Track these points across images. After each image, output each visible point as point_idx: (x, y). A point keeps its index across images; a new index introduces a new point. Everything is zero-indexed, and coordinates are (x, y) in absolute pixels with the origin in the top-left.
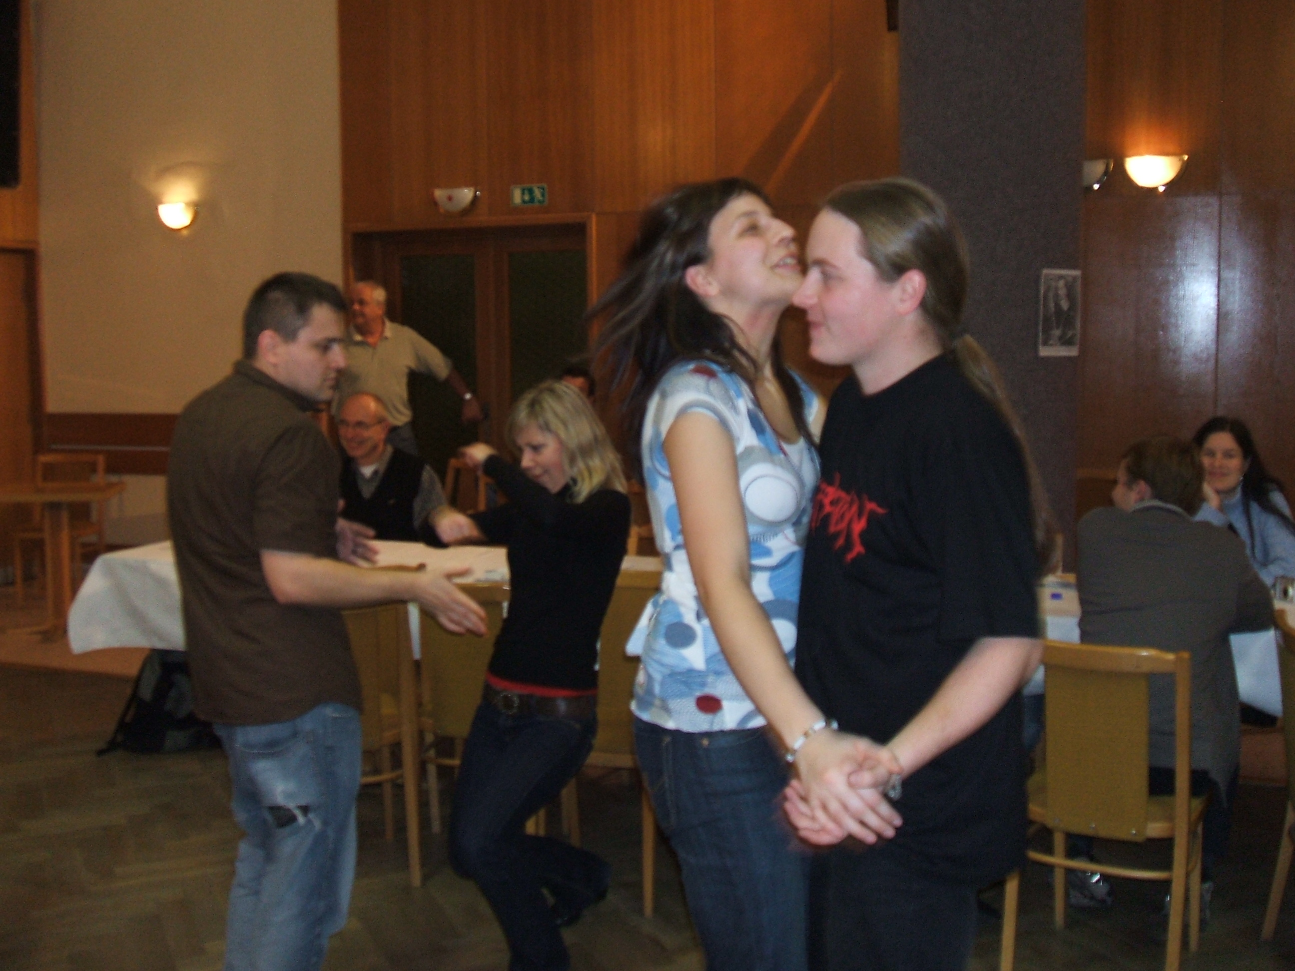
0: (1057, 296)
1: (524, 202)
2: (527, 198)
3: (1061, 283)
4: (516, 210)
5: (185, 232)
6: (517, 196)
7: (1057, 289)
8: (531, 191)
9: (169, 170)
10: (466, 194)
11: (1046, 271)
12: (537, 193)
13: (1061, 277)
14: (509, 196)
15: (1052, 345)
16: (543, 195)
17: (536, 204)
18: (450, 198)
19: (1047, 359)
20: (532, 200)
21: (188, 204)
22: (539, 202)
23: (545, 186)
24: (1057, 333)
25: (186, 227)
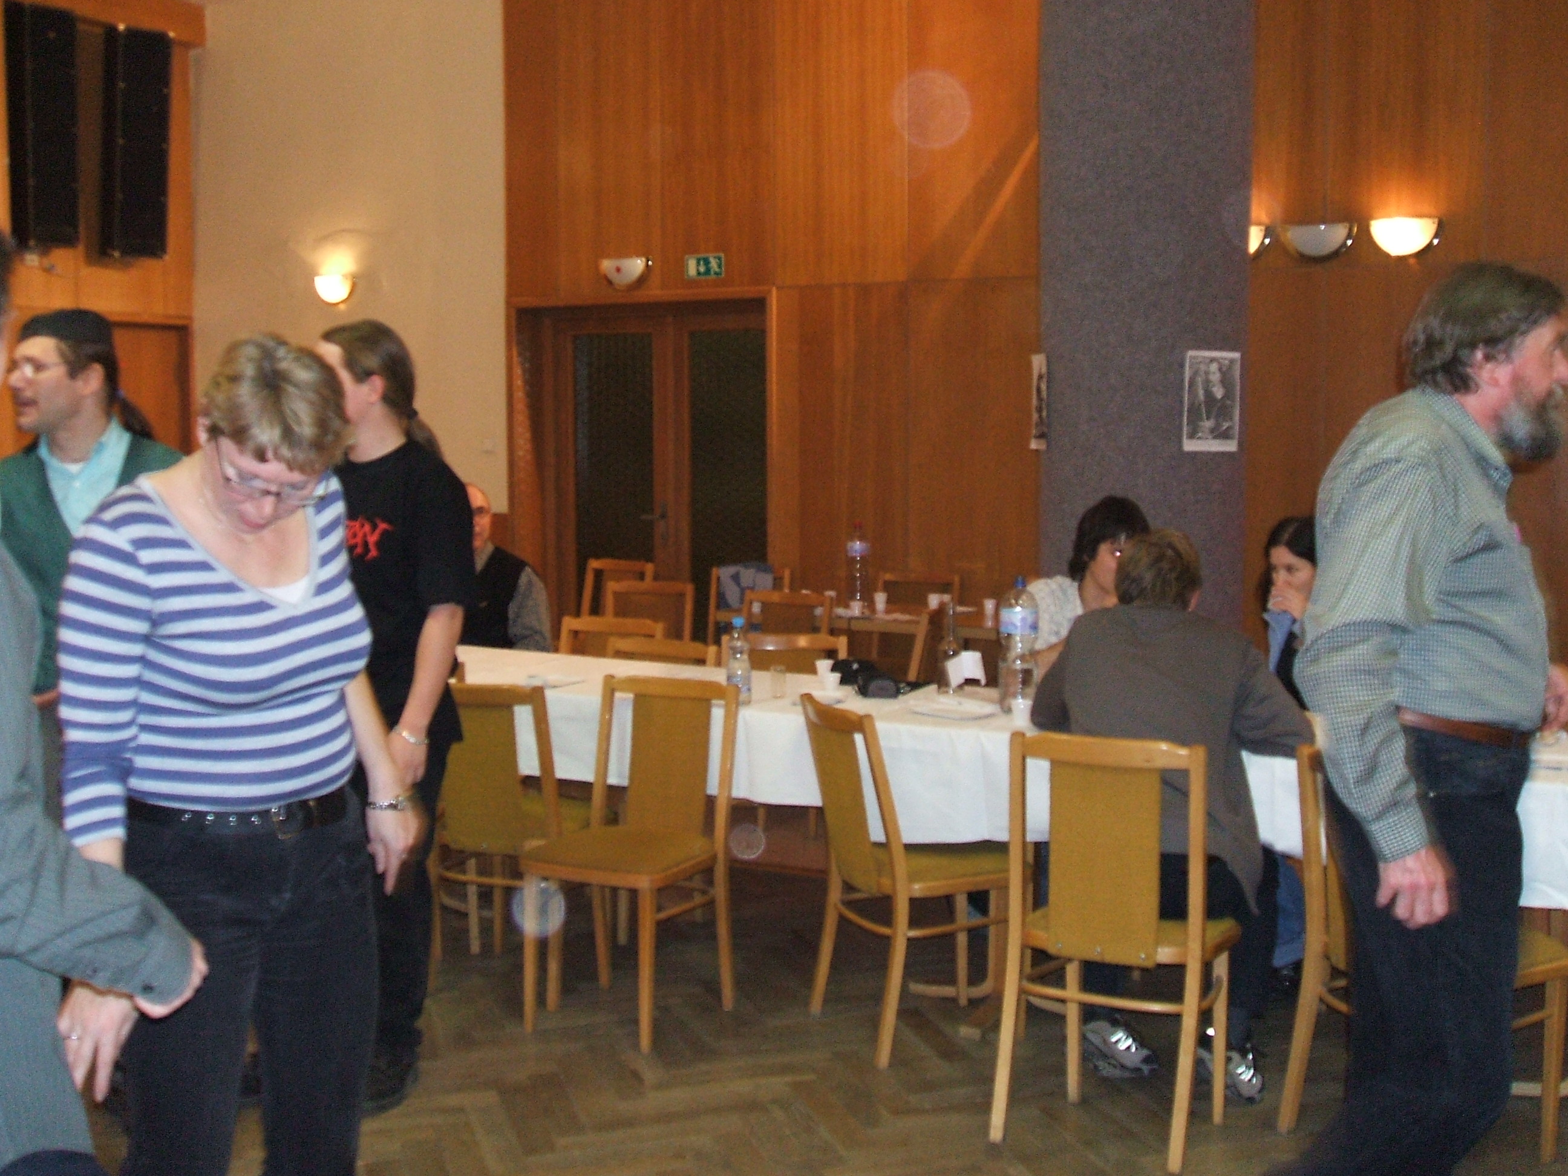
0: (1207, 382)
1: (699, 273)
2: (702, 269)
3: (1214, 367)
4: (692, 283)
5: (342, 307)
6: (692, 267)
7: (1207, 373)
8: (707, 262)
9: (327, 238)
10: (636, 265)
11: (1191, 353)
12: (714, 263)
13: (1212, 360)
14: (682, 267)
15: (1199, 438)
16: (720, 266)
17: (713, 276)
18: (618, 270)
19: (1194, 455)
20: (708, 271)
21: (345, 276)
22: (716, 273)
23: (722, 255)
24: (1208, 424)
25: (343, 302)
